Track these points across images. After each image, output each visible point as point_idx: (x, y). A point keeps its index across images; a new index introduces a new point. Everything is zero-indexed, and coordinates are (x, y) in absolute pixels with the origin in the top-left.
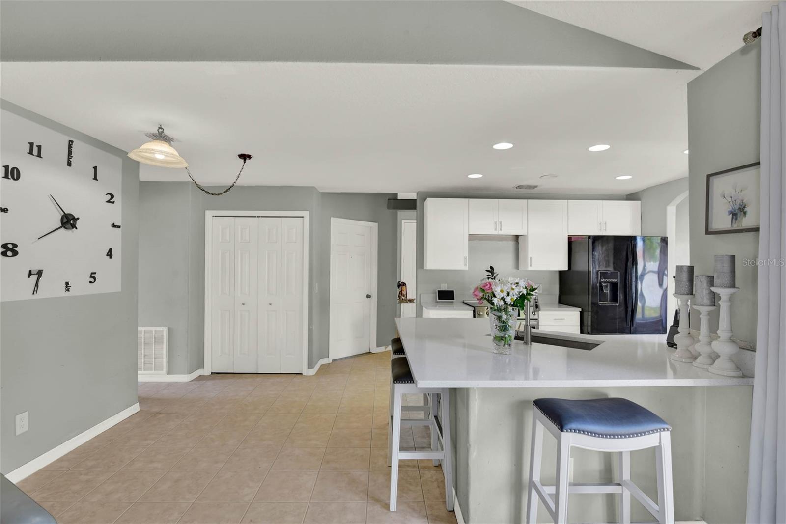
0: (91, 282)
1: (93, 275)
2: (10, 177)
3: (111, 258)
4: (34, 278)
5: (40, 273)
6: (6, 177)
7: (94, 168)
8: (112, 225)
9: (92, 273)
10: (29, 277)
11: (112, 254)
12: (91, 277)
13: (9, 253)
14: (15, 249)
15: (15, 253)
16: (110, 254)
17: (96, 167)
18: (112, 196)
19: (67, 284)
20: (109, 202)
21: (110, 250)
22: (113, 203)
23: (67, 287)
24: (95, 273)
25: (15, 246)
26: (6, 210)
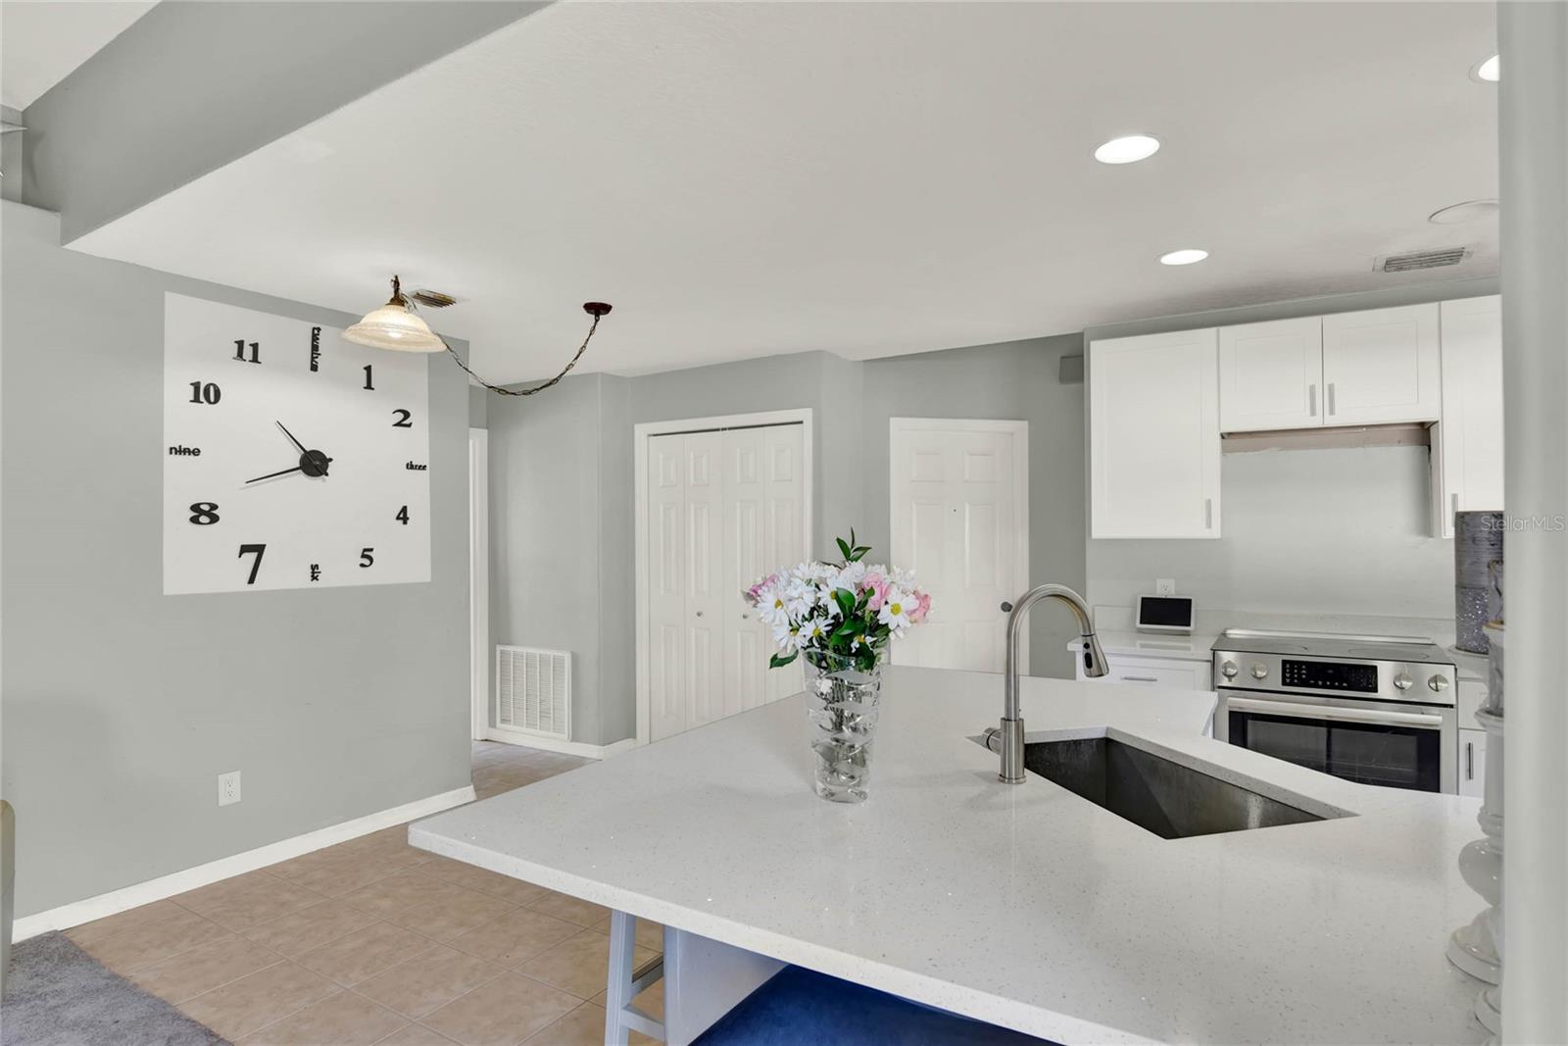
0: (362, 565)
1: (366, 553)
2: (202, 398)
3: (405, 523)
4: (253, 556)
5: (259, 549)
6: (196, 400)
7: (365, 368)
8: (408, 465)
9: (365, 550)
10: (240, 556)
11: (408, 515)
12: (363, 556)
13: (204, 519)
14: (214, 512)
15: (214, 519)
16: (403, 516)
17: (370, 366)
18: (407, 415)
19: (314, 567)
20: (399, 424)
21: (404, 509)
22: (409, 425)
23: (313, 573)
24: (371, 550)
25: (214, 507)
26: (196, 452)
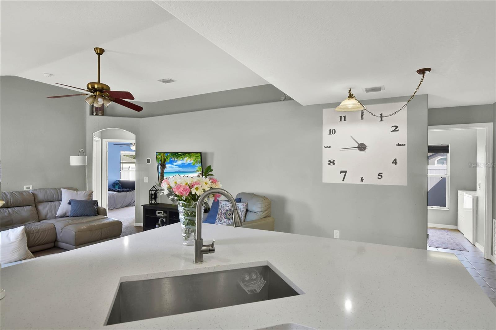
0: (378, 178)
1: (380, 174)
2: (331, 133)
3: (396, 164)
4: (344, 173)
6: (330, 134)
7: (380, 115)
8: (397, 144)
9: (379, 173)
10: (340, 174)
11: (397, 162)
13: (331, 164)
14: (334, 162)
15: (334, 164)
16: (395, 162)
17: (382, 114)
18: (397, 127)
19: (362, 178)
20: (394, 131)
21: (395, 160)
22: (398, 131)
23: (361, 179)
24: (382, 173)
25: (334, 161)
26: (330, 147)
